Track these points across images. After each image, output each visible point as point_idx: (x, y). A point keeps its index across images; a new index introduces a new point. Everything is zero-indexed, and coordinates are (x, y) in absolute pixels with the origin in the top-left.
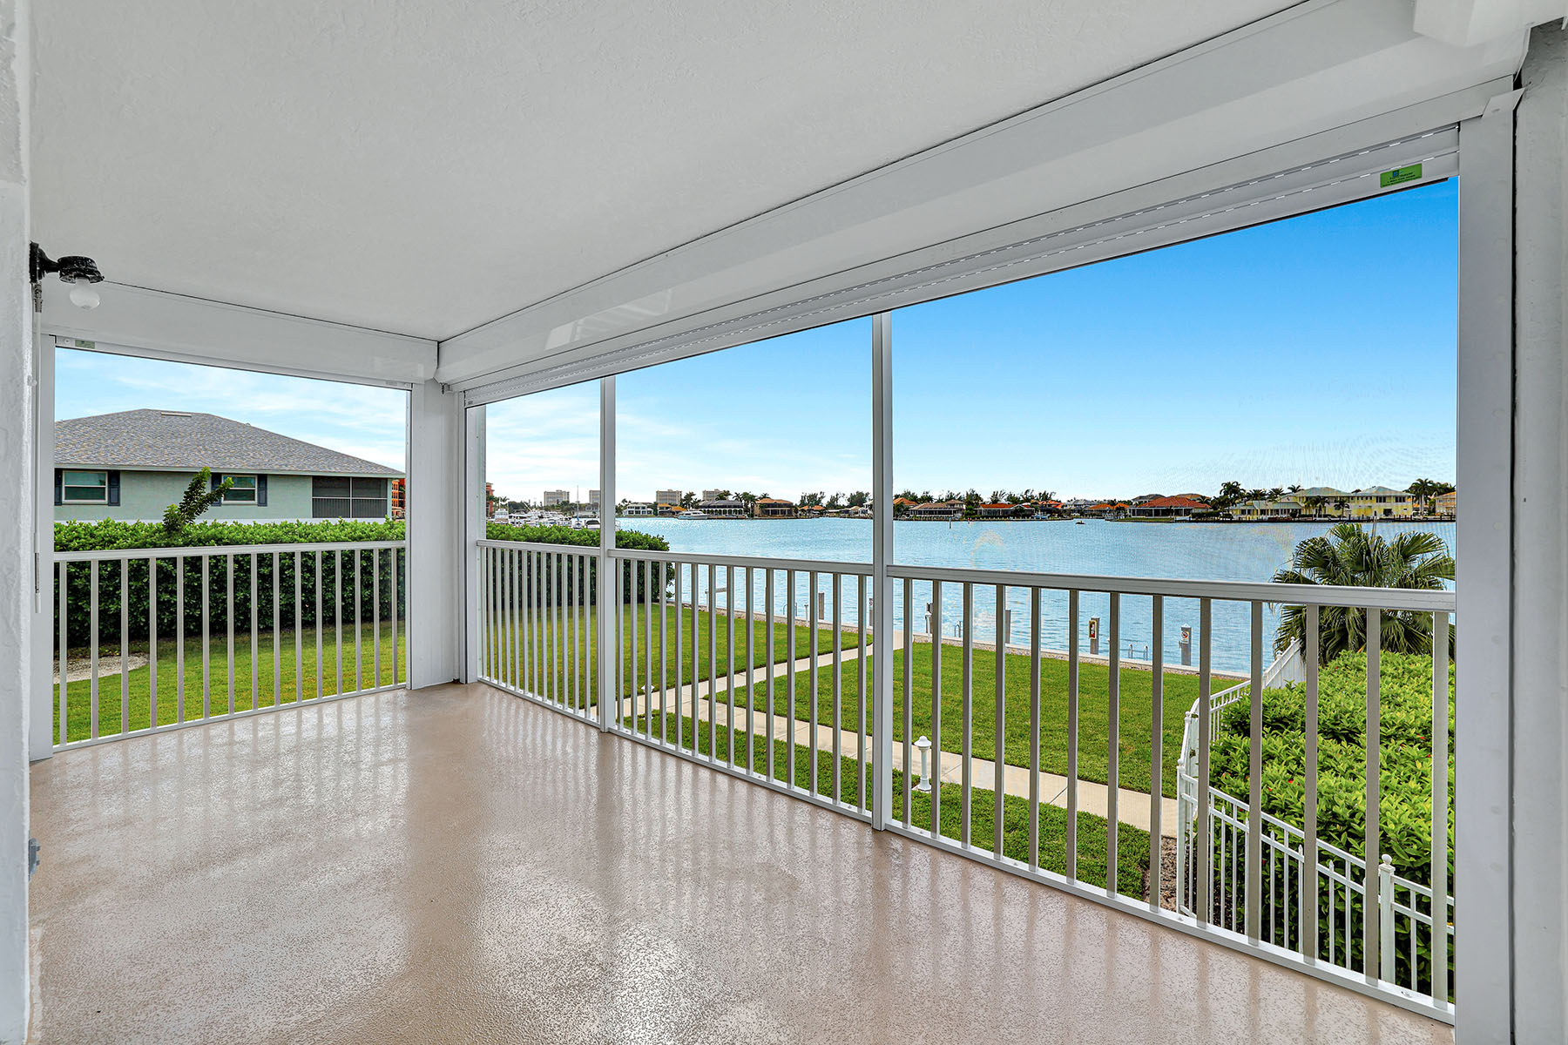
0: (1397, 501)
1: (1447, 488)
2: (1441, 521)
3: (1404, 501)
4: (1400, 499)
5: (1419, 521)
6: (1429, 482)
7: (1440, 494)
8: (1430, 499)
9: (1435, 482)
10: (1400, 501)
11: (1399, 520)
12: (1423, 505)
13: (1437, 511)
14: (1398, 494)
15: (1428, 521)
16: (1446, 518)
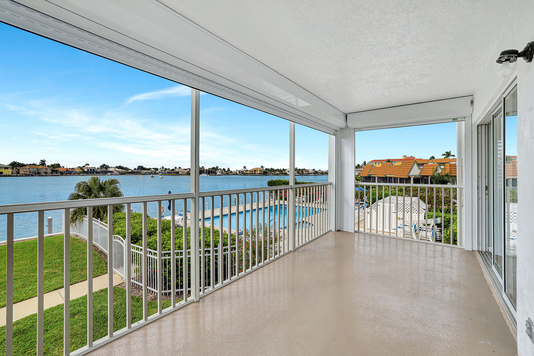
0: (5, 169)
1: (24, 165)
2: (22, 176)
3: (8, 169)
4: (6, 168)
5: (14, 176)
6: (17, 163)
7: (21, 167)
8: (17, 169)
9: (19, 163)
10: (6, 169)
11: (6, 176)
12: (15, 170)
13: (20, 172)
14: (5, 166)
15: (17, 176)
16: (24, 175)
